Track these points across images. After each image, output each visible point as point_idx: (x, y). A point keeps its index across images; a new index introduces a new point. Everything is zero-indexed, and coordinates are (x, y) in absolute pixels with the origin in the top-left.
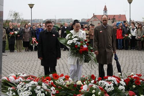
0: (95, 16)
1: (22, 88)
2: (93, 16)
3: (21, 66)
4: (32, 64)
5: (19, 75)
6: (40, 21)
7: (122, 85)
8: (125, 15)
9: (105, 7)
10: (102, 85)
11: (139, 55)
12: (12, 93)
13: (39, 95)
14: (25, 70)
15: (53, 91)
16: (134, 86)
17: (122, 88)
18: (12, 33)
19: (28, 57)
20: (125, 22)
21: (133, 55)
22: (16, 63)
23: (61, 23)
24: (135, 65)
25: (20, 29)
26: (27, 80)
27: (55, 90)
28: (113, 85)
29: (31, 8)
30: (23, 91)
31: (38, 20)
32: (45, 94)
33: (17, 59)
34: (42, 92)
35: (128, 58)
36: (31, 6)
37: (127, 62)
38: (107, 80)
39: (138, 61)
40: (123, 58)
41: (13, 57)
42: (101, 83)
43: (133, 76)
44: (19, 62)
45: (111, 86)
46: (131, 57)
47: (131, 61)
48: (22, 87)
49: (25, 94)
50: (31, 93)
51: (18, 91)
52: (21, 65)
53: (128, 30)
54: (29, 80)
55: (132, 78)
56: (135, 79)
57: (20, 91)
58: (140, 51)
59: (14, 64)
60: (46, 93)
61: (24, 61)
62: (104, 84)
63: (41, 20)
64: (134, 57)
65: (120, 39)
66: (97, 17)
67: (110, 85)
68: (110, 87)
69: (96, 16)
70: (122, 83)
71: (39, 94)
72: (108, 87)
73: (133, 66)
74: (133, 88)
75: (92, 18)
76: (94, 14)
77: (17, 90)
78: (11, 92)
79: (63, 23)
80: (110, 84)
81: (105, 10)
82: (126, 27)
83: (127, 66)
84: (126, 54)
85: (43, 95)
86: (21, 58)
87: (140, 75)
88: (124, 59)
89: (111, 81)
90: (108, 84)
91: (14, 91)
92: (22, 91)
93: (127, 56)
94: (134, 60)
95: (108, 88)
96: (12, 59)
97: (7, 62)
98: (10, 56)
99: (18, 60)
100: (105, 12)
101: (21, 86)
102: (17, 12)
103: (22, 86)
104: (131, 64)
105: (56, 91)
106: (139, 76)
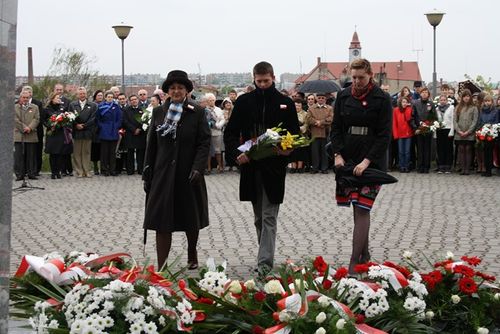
0: (321, 66)
1: (80, 305)
2: (316, 64)
3: (87, 225)
4: (121, 217)
5: (76, 257)
6: (151, 80)
7: (415, 294)
8: (415, 64)
9: (355, 37)
10: (349, 295)
11: (462, 190)
12: (48, 323)
13: (136, 329)
14: (99, 237)
15: (186, 314)
16: (456, 298)
17: (417, 306)
18: (59, 117)
19: (110, 195)
20: (418, 84)
21: (444, 189)
22: (72, 212)
23: (216, 86)
24: (452, 221)
25: (87, 105)
26: (100, 276)
27: (193, 309)
28: (385, 293)
29: (123, 38)
30: (84, 315)
31: (146, 77)
32: (157, 324)
33: (75, 202)
34: (148, 319)
35: (428, 200)
36: (123, 32)
37: (427, 212)
38: (364, 275)
39: (461, 209)
40: (413, 199)
41: (62, 194)
42: (347, 287)
43: (454, 265)
44: (82, 212)
45: (378, 298)
46: (438, 196)
47: (439, 209)
48: (81, 300)
49: (90, 324)
50: (112, 321)
51: (68, 313)
52: (86, 219)
53: (429, 108)
54: (106, 276)
55: (448, 270)
56: (458, 275)
57: (74, 313)
58: (465, 178)
59: (64, 217)
60: (162, 320)
61: (98, 209)
62: (357, 291)
63: (154, 76)
64: (448, 197)
65: (404, 139)
66: (329, 68)
67: (378, 294)
68: (376, 300)
69: (325, 64)
70: (415, 288)
71: (136, 325)
72: (371, 301)
73: (445, 226)
74: (452, 302)
75: (314, 70)
76: (319, 59)
77: (65, 310)
78: (43, 317)
79: (223, 86)
80: (375, 290)
81: (355, 45)
82: (425, 102)
83: (426, 225)
84: (422, 188)
85: (150, 329)
86: (88, 198)
87: (475, 262)
88: (417, 203)
89: (380, 279)
90: (368, 292)
91: (53, 312)
92: (79, 314)
93: (424, 193)
94: (449, 206)
95: (370, 305)
96: (59, 202)
97: (42, 210)
98: (53, 190)
99: (78, 204)
100: (355, 55)
101: (77, 295)
102: (78, 51)
103: (82, 297)
104: (441, 220)
105: (194, 312)
106: (470, 264)
